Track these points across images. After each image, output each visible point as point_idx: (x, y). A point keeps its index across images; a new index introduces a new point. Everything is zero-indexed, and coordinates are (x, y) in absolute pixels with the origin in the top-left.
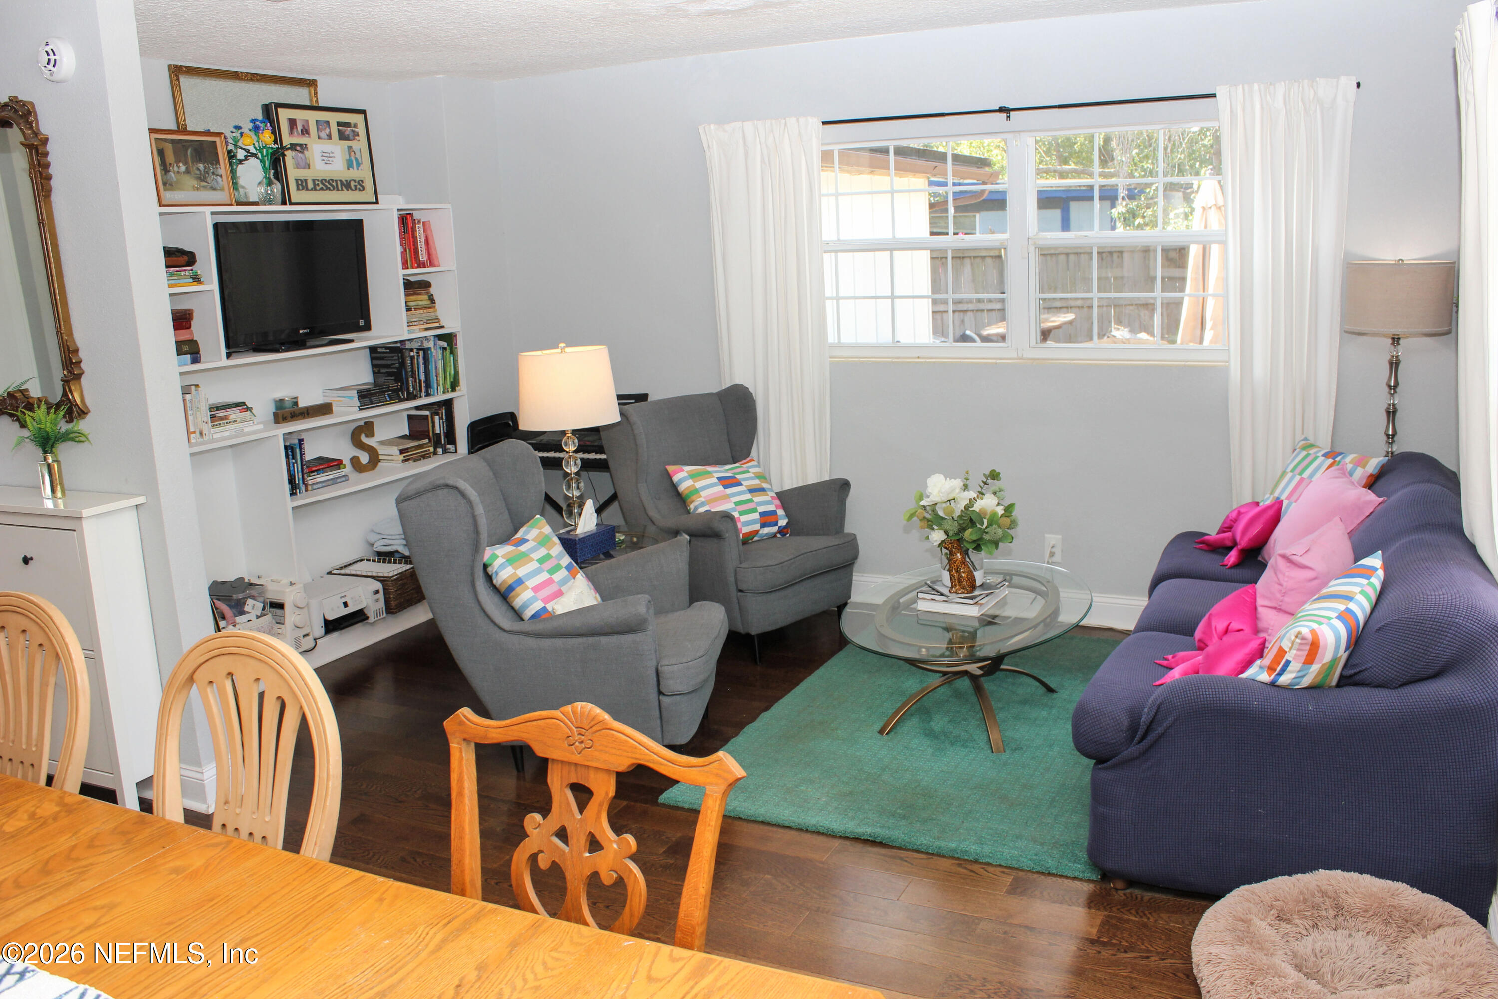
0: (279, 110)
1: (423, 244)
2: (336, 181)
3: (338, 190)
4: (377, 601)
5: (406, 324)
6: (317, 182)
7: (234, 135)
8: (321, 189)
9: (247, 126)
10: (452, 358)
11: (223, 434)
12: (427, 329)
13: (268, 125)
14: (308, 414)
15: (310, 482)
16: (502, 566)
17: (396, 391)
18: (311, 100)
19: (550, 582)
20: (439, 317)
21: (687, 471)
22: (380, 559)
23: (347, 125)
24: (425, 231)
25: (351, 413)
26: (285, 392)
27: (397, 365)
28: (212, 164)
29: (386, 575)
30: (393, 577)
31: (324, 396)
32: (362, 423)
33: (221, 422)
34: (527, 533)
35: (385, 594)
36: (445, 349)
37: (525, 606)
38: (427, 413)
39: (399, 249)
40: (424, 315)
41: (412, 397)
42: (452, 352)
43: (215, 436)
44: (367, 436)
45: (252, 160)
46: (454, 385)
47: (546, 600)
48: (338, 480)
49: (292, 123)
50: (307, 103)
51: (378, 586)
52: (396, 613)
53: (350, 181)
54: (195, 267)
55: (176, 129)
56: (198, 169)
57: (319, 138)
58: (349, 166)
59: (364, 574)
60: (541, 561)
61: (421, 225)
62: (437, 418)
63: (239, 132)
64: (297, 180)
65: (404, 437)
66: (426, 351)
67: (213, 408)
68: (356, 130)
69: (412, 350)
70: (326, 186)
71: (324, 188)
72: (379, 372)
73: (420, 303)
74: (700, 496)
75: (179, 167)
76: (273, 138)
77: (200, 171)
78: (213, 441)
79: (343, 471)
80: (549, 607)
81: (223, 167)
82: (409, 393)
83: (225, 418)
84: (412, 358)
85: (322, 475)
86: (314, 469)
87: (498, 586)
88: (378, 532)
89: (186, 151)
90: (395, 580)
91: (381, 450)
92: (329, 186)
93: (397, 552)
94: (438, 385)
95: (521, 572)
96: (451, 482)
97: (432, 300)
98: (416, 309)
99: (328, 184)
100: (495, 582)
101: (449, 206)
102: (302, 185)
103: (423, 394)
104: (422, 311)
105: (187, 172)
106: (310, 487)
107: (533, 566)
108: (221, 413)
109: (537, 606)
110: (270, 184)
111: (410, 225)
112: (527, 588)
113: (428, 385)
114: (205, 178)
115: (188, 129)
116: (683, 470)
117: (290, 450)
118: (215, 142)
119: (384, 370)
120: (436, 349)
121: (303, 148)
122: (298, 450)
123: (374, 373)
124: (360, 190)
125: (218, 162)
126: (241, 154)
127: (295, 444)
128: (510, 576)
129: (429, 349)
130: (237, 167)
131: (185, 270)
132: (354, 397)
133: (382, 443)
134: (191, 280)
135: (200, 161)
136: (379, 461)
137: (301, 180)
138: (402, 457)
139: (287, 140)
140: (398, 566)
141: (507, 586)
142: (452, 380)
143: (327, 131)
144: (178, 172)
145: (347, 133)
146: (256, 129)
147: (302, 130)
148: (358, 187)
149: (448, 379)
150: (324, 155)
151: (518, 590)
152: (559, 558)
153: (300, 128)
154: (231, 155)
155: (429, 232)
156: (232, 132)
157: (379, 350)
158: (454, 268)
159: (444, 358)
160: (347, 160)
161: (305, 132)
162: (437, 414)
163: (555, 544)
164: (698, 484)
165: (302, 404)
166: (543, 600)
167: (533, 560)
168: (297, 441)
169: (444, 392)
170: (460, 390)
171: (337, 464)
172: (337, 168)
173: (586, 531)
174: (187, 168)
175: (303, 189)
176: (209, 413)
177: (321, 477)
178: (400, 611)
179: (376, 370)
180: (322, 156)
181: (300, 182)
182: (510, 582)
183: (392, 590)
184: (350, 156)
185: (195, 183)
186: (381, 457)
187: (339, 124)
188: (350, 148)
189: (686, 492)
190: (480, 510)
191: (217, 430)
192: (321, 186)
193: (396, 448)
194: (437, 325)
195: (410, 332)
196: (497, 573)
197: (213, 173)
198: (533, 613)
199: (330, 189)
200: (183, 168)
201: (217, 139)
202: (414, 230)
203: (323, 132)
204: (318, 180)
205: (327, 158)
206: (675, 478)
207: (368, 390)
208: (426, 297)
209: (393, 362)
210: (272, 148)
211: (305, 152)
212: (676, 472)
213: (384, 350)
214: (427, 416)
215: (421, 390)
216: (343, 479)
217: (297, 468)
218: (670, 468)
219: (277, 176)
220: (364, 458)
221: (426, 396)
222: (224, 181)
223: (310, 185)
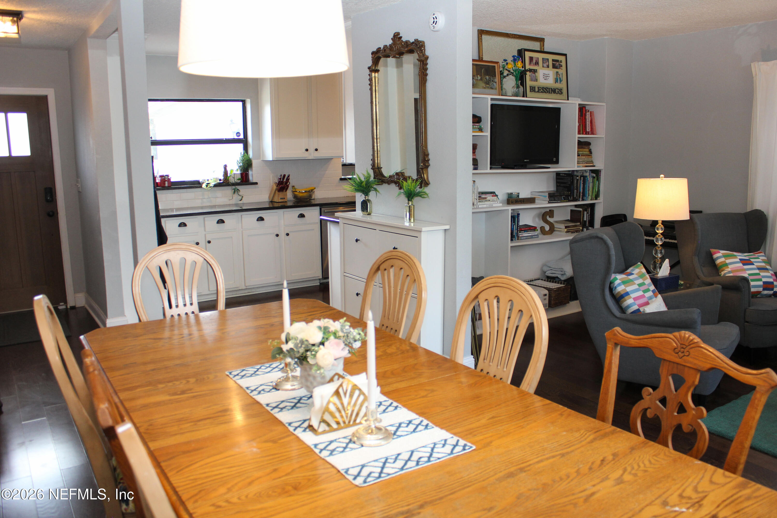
0: (526, 52)
1: (589, 122)
2: (549, 88)
3: (549, 93)
4: (545, 299)
5: (576, 163)
6: (540, 89)
7: (503, 63)
8: (542, 92)
9: (510, 59)
10: (597, 182)
11: (484, 206)
12: (586, 166)
13: (520, 59)
14: (523, 202)
15: (520, 236)
16: (619, 285)
17: (567, 196)
18: (541, 48)
19: (643, 296)
20: (593, 161)
21: (722, 253)
22: (548, 280)
23: (557, 61)
24: (591, 116)
25: (545, 204)
26: (513, 190)
27: (569, 183)
28: (493, 77)
29: (551, 287)
30: (554, 289)
31: (531, 195)
32: (548, 210)
33: (483, 200)
34: (633, 270)
35: (549, 297)
36: (594, 177)
37: (628, 307)
38: (581, 209)
39: (577, 124)
40: (586, 159)
41: (575, 200)
42: (598, 180)
43: (480, 206)
44: (550, 217)
45: (511, 76)
46: (597, 197)
47: (640, 306)
48: (534, 237)
49: (531, 59)
50: (539, 49)
51: (546, 292)
52: (553, 307)
53: (556, 89)
54: (481, 124)
55: (478, 59)
56: (486, 79)
57: (543, 67)
58: (556, 81)
59: (540, 285)
60: (640, 285)
61: (589, 113)
62: (585, 213)
63: (506, 62)
64: (530, 87)
65: (568, 220)
66: (585, 177)
67: (480, 193)
68: (561, 64)
69: (578, 176)
70: (544, 91)
71: (543, 92)
72: (560, 186)
73: (584, 153)
74: (728, 268)
75: (478, 77)
76: (522, 65)
77: (487, 80)
78: (478, 208)
79: (536, 233)
80: (641, 309)
81: (497, 79)
82: (573, 197)
83: (485, 198)
84: (577, 180)
85: (526, 233)
86: (523, 229)
87: (615, 294)
88: (549, 266)
89: (482, 70)
90: (555, 290)
91: (556, 225)
92: (545, 91)
93: (557, 277)
94: (589, 195)
95: (629, 289)
96: (600, 235)
97: (590, 152)
98: (582, 156)
99: (545, 90)
100: (614, 292)
101: (604, 104)
102: (533, 89)
103: (581, 199)
104: (585, 157)
105: (481, 79)
106: (520, 238)
107: (635, 287)
108: (483, 196)
109: (635, 307)
110: (518, 87)
111: (584, 112)
112: (631, 298)
113: (584, 195)
114: (489, 83)
115: (483, 60)
116: (720, 252)
117: (513, 218)
118: (495, 66)
119: (562, 185)
120: (589, 177)
121: (535, 71)
122: (516, 219)
123: (557, 186)
124: (560, 94)
125: (495, 76)
126: (506, 73)
127: (515, 216)
128: (622, 290)
129: (586, 176)
130: (503, 79)
131: (476, 125)
132: (547, 196)
133: (557, 222)
134: (478, 130)
135: (487, 75)
136: (554, 231)
137: (532, 87)
138: (566, 230)
139: (528, 67)
140: (556, 284)
141: (620, 295)
142: (596, 194)
143: (547, 63)
144: (477, 80)
145: (557, 65)
146: (515, 60)
147: (535, 63)
148: (559, 92)
149: (594, 194)
150: (545, 75)
151: (626, 298)
152: (649, 285)
153: (534, 61)
154: (501, 73)
155: (593, 117)
156: (503, 62)
157: (561, 175)
158: (604, 136)
159: (593, 182)
160: (555, 78)
161: (537, 63)
162: (586, 211)
163: (648, 278)
164: (728, 261)
165: (521, 196)
166: (638, 305)
167: (636, 284)
168: (517, 215)
169: (591, 200)
170: (599, 200)
171: (533, 229)
172: (550, 82)
173: (663, 275)
174: (481, 78)
175: (533, 92)
176: (478, 195)
177: (526, 234)
178: (555, 307)
179: (558, 184)
180: (544, 76)
181: (532, 88)
182: (622, 293)
183: (553, 295)
184: (557, 76)
185: (484, 85)
186: (555, 229)
187: (553, 60)
188: (557, 72)
189: (721, 264)
190: (613, 252)
191: (481, 203)
192: (542, 90)
193: (563, 225)
194: (592, 165)
195: (578, 167)
196: (616, 288)
197: (492, 81)
198: (632, 311)
199: (546, 93)
200: (479, 78)
201: (496, 65)
202: (585, 115)
203: (545, 64)
204: (540, 88)
205: (546, 77)
206: (715, 256)
207: (554, 194)
208: (588, 150)
209: (568, 181)
210: (521, 70)
211: (536, 73)
212: (715, 253)
213: (564, 175)
214: (581, 211)
215: (580, 197)
216: (536, 236)
217: (515, 227)
218: (713, 250)
219: (522, 84)
220: (547, 228)
221: (582, 200)
222: (497, 85)
223: (537, 90)
